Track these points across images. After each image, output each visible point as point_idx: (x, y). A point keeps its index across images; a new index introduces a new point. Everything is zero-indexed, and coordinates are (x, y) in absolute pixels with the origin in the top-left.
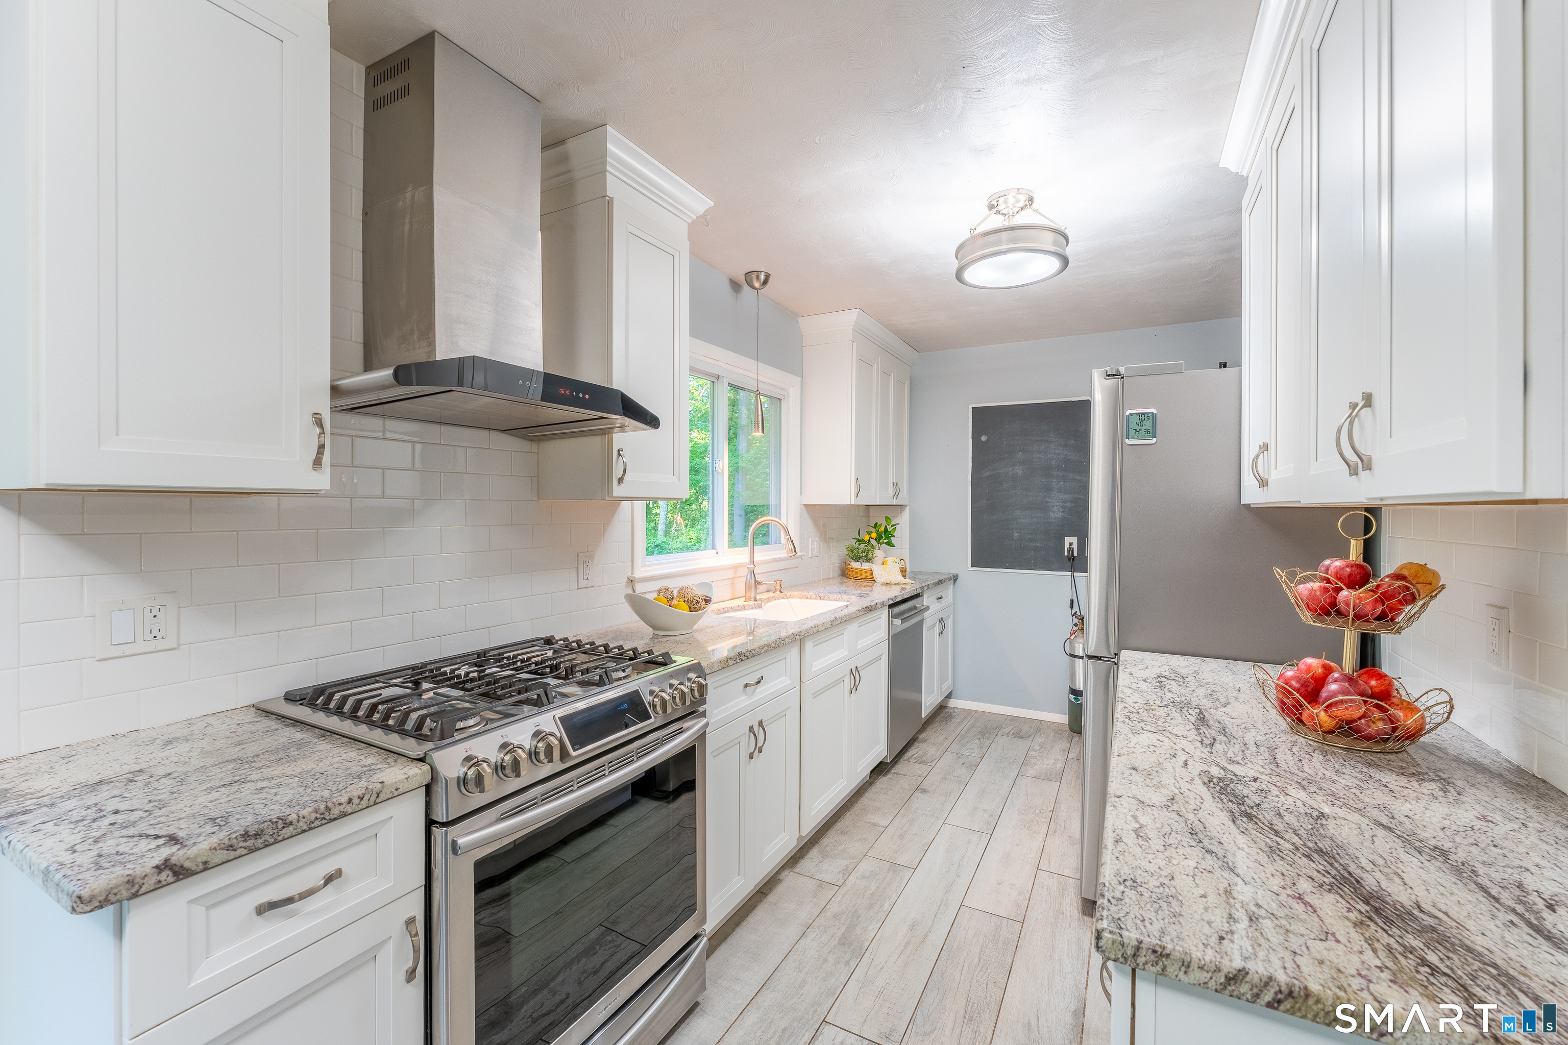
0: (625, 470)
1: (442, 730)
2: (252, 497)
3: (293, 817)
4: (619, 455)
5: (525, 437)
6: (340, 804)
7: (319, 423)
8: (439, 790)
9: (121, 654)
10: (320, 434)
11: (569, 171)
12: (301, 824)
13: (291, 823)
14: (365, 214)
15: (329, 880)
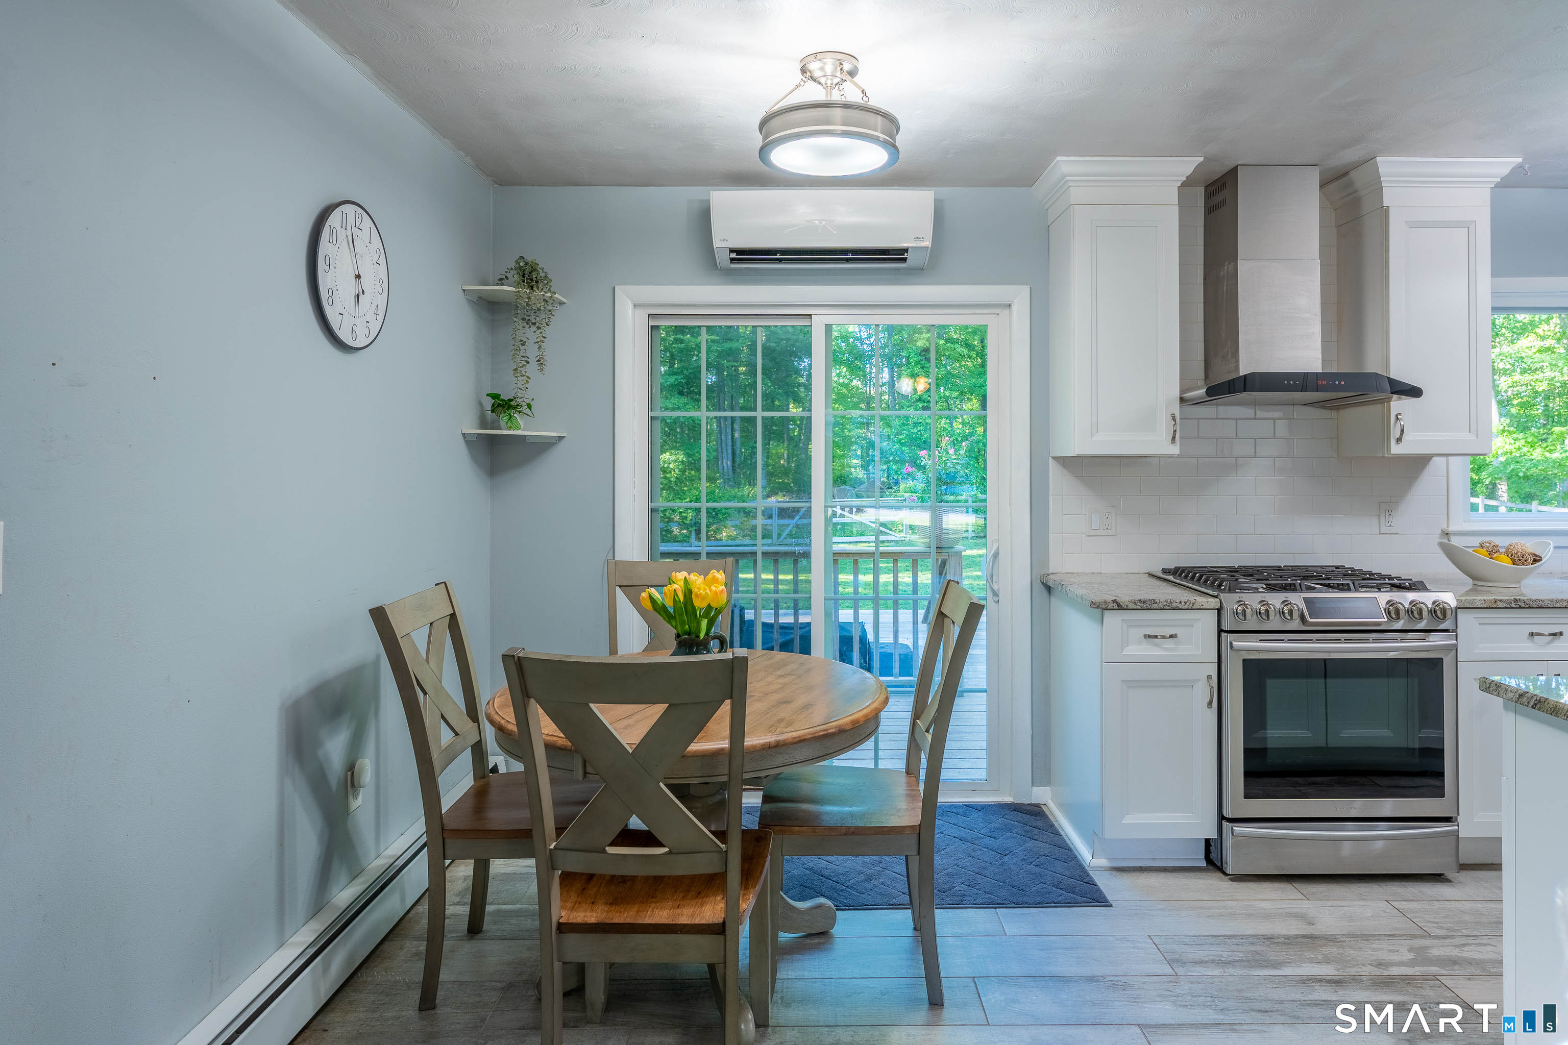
0: (1402, 431)
1: (1230, 587)
2: (1147, 458)
3: (1157, 601)
4: (1397, 419)
5: (1323, 407)
6: (1176, 602)
7: (1174, 419)
8: (1224, 613)
9: (1094, 534)
10: (1174, 424)
11: (1355, 192)
12: (1160, 605)
13: (1156, 603)
14: (1205, 279)
15: (1171, 636)
